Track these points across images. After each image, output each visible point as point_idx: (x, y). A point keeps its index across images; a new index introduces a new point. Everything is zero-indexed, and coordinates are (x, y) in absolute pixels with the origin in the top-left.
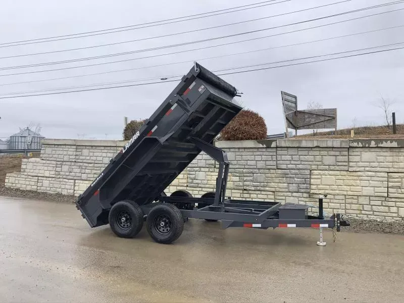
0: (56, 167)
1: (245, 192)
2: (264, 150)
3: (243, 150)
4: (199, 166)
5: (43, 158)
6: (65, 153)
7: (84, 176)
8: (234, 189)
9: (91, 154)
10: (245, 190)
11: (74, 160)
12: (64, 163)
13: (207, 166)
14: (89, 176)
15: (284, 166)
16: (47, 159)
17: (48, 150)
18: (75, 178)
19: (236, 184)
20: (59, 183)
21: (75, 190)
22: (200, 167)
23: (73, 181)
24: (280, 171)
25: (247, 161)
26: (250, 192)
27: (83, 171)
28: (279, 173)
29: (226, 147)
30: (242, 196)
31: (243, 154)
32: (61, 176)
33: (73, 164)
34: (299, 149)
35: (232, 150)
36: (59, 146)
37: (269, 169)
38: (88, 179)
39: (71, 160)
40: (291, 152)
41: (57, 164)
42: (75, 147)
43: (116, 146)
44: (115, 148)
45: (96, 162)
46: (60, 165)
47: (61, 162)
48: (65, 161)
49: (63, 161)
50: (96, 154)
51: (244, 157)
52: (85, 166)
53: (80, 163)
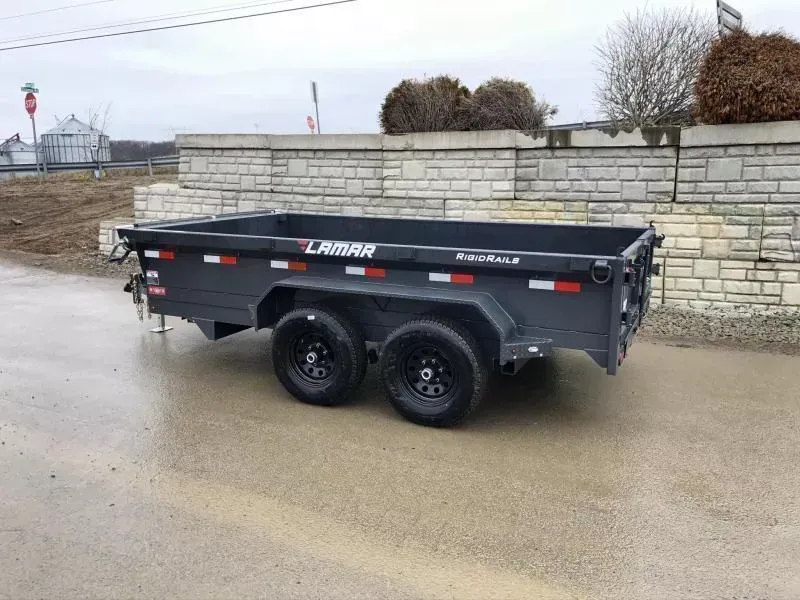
0: (223, 205)
1: (761, 265)
3: (770, 150)
4: (624, 197)
5: (185, 183)
6: (243, 169)
8: (729, 258)
9: (314, 171)
10: (762, 260)
11: (268, 188)
12: (243, 195)
13: (651, 197)
16: (197, 184)
17: (199, 163)
19: (736, 245)
22: (625, 201)
25: (779, 180)
26: (778, 266)
29: (714, 143)
30: (750, 277)
31: (769, 160)
33: (266, 196)
35: (732, 151)
36: (226, 153)
39: (259, 187)
41: (223, 198)
43: (382, 150)
44: (379, 155)
45: (328, 191)
46: (233, 199)
47: (234, 193)
48: (245, 191)
49: (239, 191)
50: (326, 171)
51: (772, 171)
52: (299, 202)
53: (286, 195)
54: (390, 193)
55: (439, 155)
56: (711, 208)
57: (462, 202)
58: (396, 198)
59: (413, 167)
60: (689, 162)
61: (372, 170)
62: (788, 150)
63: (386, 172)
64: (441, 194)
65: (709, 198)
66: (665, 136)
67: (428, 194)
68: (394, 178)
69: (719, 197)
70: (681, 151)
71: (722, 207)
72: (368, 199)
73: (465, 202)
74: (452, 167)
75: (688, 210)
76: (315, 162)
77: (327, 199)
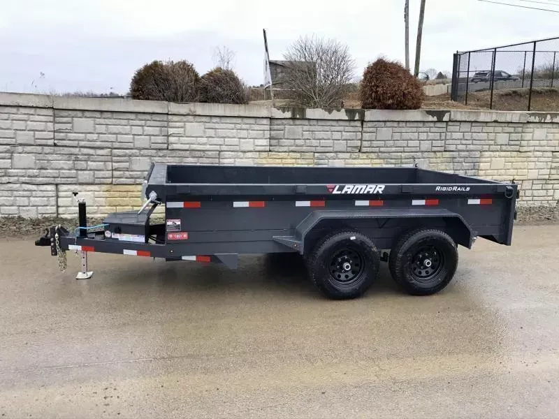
2: (432, 125)
3: (404, 124)
4: (335, 150)
6: (17, 125)
7: (85, 176)
9: (102, 129)
11: (51, 142)
12: (20, 149)
13: (349, 149)
14: (100, 174)
15: (453, 148)
18: (58, 180)
20: (6, 193)
21: (58, 207)
22: (336, 152)
23: (52, 188)
24: (447, 154)
25: (407, 140)
27: (82, 164)
28: (447, 156)
31: (403, 130)
32: (12, 179)
33: (47, 149)
34: (473, 124)
35: (388, 124)
37: (435, 152)
38: (97, 181)
39: (39, 142)
40: (466, 127)
42: (50, 112)
43: (168, 114)
44: (165, 118)
45: (117, 145)
46: (6, 152)
47: (8, 147)
48: (21, 145)
49: (14, 145)
50: (114, 129)
51: (405, 136)
52: (85, 155)
53: (71, 149)
54: (175, 146)
55: (214, 120)
56: (378, 156)
57: (233, 153)
58: (179, 150)
59: (194, 127)
60: (368, 130)
61: (158, 129)
62: (412, 125)
63: (171, 131)
64: (218, 148)
65: (377, 149)
66: (357, 114)
67: (208, 147)
68: (179, 135)
69: (382, 149)
70: (364, 124)
71: (383, 154)
72: (155, 151)
73: (235, 153)
74: (225, 128)
75: (367, 156)
76: (102, 121)
77: (115, 151)
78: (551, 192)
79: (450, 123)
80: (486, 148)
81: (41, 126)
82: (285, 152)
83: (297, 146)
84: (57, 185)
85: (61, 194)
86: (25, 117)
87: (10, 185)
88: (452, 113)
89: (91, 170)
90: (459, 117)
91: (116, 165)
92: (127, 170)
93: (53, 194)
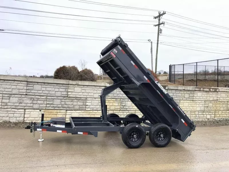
0: (2, 99)
6: (13, 87)
7: (36, 106)
9: (44, 89)
11: (25, 93)
12: (13, 96)
18: (26, 108)
20: (6, 112)
21: (24, 118)
23: (23, 110)
27: (35, 102)
32: (8, 107)
33: (23, 96)
34: (177, 90)
39: (20, 93)
40: (174, 92)
42: (26, 83)
43: (68, 84)
44: (67, 86)
45: (49, 95)
46: (8, 97)
47: (9, 95)
48: (13, 94)
49: (11, 94)
50: (48, 89)
52: (37, 98)
53: (32, 96)
54: (70, 96)
55: (85, 87)
57: (91, 99)
58: (71, 97)
59: (78, 89)
61: (65, 89)
63: (69, 90)
64: (86, 96)
67: (82, 96)
68: (72, 92)
72: (63, 97)
73: (92, 99)
76: (44, 86)
77: (48, 97)
78: (205, 116)
79: (168, 90)
80: (181, 99)
81: (22, 88)
82: (110, 98)
83: (114, 96)
84: (25, 109)
85: (26, 113)
86: (16, 84)
87: (7, 109)
88: (169, 86)
89: (38, 104)
90: (171, 88)
91: (48, 102)
92: (52, 104)
93: (23, 113)
